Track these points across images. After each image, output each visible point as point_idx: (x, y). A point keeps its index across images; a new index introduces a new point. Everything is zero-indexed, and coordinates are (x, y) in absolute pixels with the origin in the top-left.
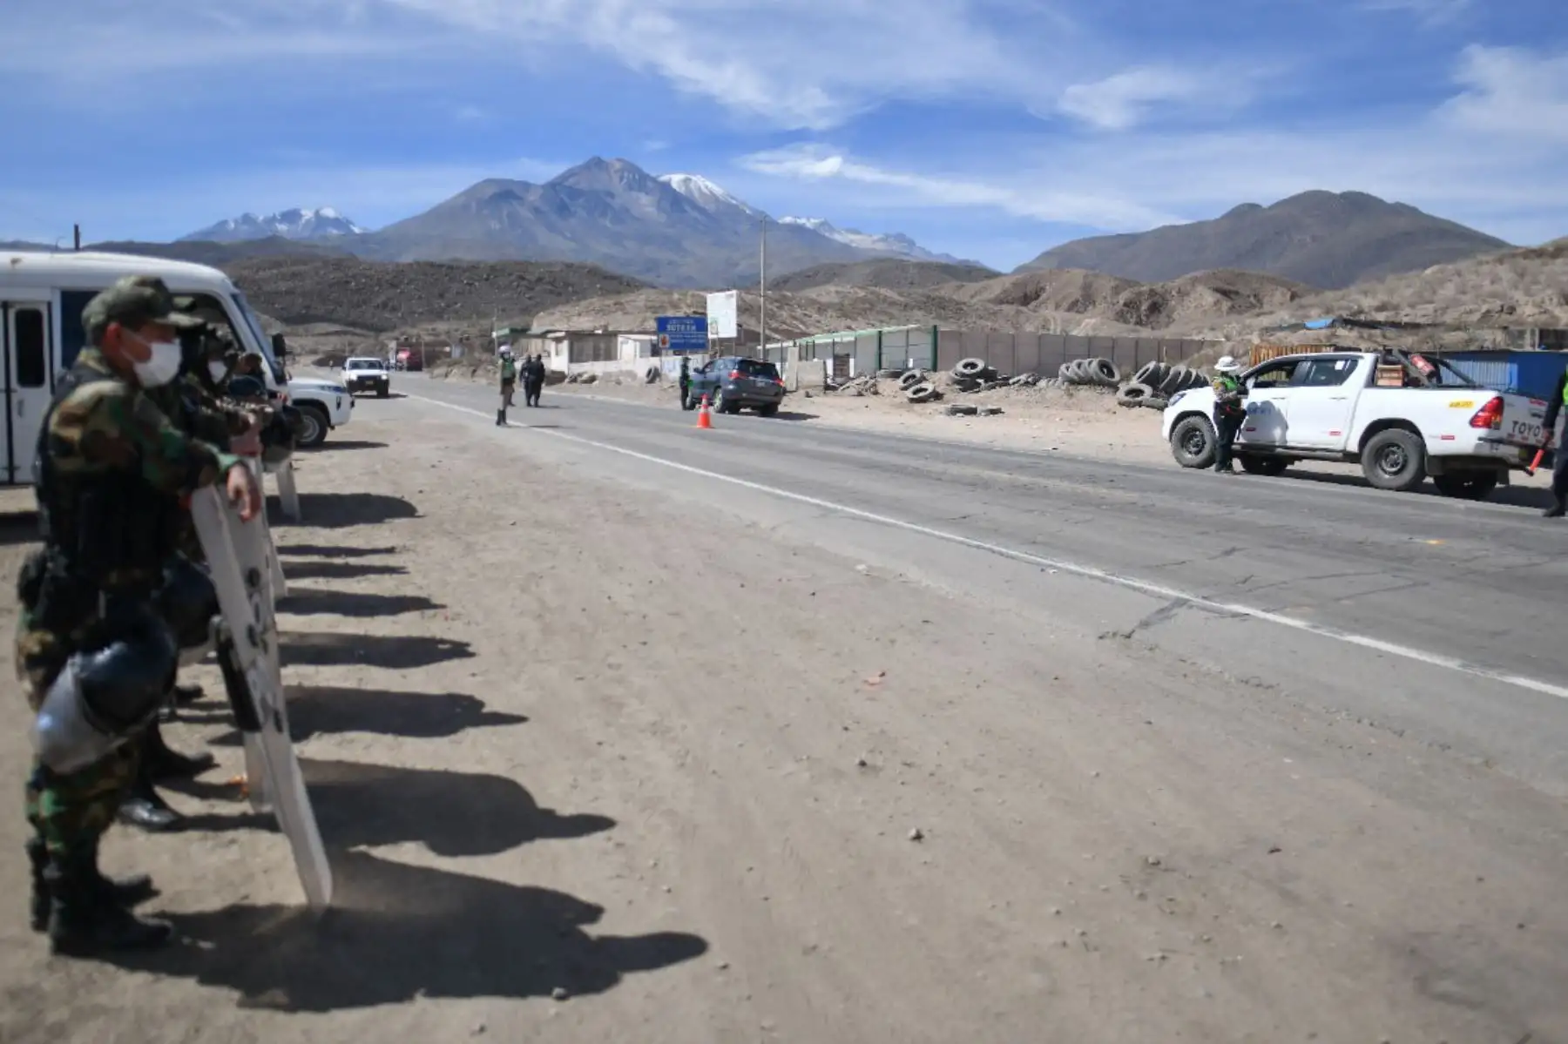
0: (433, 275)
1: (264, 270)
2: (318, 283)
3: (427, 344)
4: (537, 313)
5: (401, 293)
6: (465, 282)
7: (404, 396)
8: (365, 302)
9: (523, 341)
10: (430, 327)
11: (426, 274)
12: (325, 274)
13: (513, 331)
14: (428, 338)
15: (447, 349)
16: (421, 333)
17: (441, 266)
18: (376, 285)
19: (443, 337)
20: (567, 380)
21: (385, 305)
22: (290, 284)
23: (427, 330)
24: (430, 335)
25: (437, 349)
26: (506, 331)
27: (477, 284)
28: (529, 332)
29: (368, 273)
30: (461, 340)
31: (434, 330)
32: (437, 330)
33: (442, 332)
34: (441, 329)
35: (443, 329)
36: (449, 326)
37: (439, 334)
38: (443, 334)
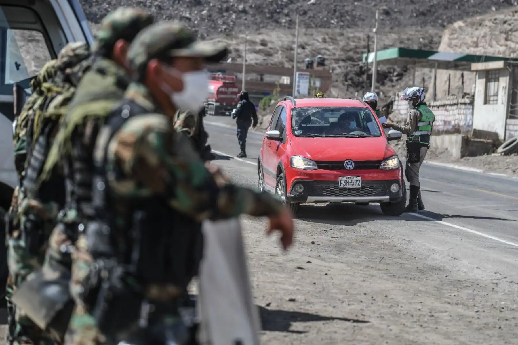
3: (250, 69)
4: (451, 21)
7: (227, 158)
9: (420, 72)
10: (258, 38)
13: (403, 52)
14: (252, 58)
15: (286, 80)
16: (242, 47)
19: (278, 58)
20: (500, 149)
23: (253, 43)
24: (258, 52)
25: (268, 78)
26: (392, 53)
28: (432, 57)
30: (310, 65)
31: (264, 43)
32: (270, 45)
33: (278, 48)
34: (278, 44)
35: (280, 43)
36: (291, 38)
37: (272, 51)
38: (280, 52)
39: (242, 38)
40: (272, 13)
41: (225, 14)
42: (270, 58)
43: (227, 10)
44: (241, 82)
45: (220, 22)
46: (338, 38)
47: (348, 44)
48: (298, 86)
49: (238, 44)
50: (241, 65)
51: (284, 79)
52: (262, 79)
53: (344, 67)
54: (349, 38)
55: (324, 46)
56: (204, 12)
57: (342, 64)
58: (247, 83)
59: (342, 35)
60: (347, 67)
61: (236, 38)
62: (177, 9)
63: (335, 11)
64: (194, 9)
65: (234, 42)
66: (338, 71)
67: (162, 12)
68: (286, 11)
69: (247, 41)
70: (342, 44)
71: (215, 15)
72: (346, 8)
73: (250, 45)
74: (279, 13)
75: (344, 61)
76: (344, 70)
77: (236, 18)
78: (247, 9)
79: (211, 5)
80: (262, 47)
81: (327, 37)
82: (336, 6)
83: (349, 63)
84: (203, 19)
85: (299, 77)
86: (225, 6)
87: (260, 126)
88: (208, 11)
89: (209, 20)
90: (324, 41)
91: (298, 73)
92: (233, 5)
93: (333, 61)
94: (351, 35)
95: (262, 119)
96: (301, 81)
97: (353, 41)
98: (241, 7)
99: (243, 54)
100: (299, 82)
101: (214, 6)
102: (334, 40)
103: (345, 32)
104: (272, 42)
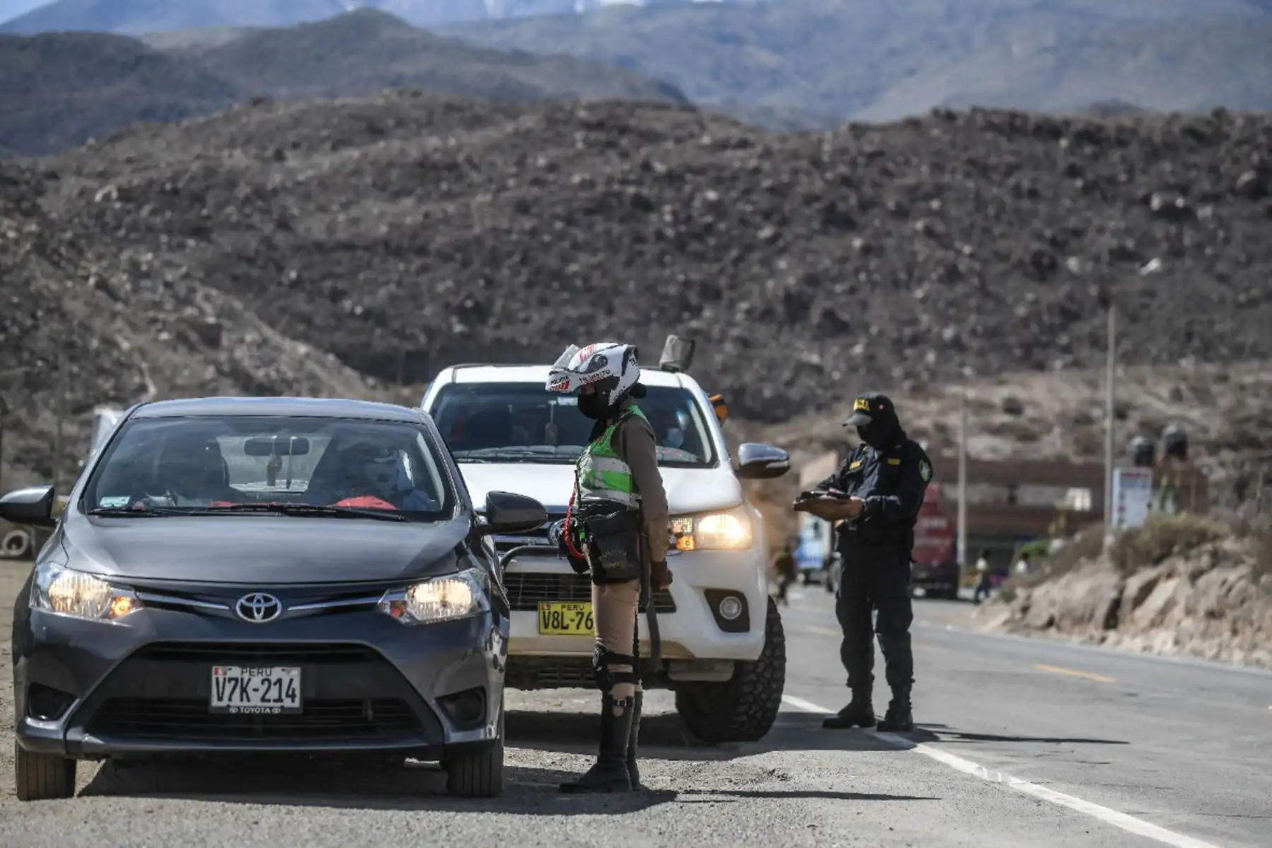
0: (1010, 170)
1: (312, 149)
2: (523, 208)
3: (980, 471)
5: (867, 250)
6: (1156, 202)
8: (711, 293)
10: (998, 395)
11: (979, 168)
12: (552, 167)
14: (982, 447)
15: (1080, 499)
16: (954, 420)
17: (1049, 130)
18: (767, 216)
19: (1053, 444)
21: (796, 307)
22: (409, 211)
23: (983, 407)
24: (998, 431)
25: (1030, 495)
27: (1205, 212)
29: (735, 159)
30: (1145, 458)
31: (1013, 407)
32: (1030, 412)
33: (1051, 418)
34: (1051, 407)
35: (1057, 407)
36: (1086, 393)
37: (1035, 428)
38: (1057, 430)
39: (954, 396)
40: (1028, 348)
41: (909, 352)
42: (1033, 446)
43: (915, 341)
44: (954, 506)
45: (897, 372)
46: (1215, 388)
47: (1241, 404)
48: (1122, 509)
49: (943, 412)
50: (954, 462)
51: (1074, 499)
52: (1012, 499)
53: (1234, 463)
54: (1242, 388)
55: (1173, 410)
56: (858, 349)
57: (1227, 455)
58: (972, 510)
59: (1223, 379)
60: (1242, 464)
61: (939, 396)
62: (787, 346)
63: (1189, 336)
64: (829, 342)
65: (934, 406)
66: (1218, 474)
67: (753, 353)
68: (1064, 340)
69: (967, 403)
70: (1225, 402)
71: (884, 356)
72: (1218, 328)
73: (976, 413)
74: (1045, 346)
75: (1233, 447)
76: (1234, 473)
77: (939, 361)
78: (966, 338)
79: (874, 330)
80: (1006, 419)
81: (1183, 386)
82: (1190, 324)
83: (1247, 453)
84: (853, 369)
85: (1122, 484)
86: (908, 332)
87: (1023, 618)
88: (868, 346)
89: (869, 371)
90: (1177, 396)
91: (1117, 474)
92: (929, 330)
93: (1202, 449)
94: (1248, 379)
95: (1029, 598)
96: (1129, 494)
97: (1256, 395)
98: (949, 333)
99: (960, 439)
100: (1122, 497)
101: (881, 333)
102: (1203, 396)
103: (1231, 372)
104: (1036, 405)
